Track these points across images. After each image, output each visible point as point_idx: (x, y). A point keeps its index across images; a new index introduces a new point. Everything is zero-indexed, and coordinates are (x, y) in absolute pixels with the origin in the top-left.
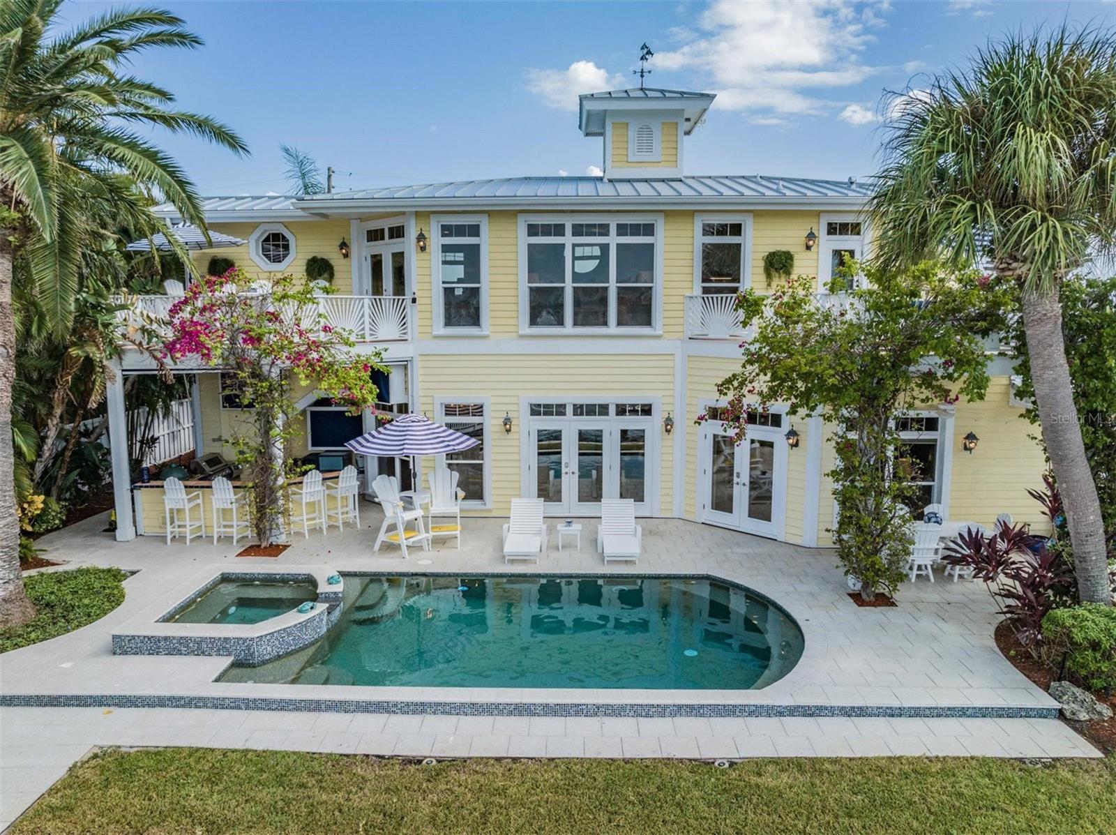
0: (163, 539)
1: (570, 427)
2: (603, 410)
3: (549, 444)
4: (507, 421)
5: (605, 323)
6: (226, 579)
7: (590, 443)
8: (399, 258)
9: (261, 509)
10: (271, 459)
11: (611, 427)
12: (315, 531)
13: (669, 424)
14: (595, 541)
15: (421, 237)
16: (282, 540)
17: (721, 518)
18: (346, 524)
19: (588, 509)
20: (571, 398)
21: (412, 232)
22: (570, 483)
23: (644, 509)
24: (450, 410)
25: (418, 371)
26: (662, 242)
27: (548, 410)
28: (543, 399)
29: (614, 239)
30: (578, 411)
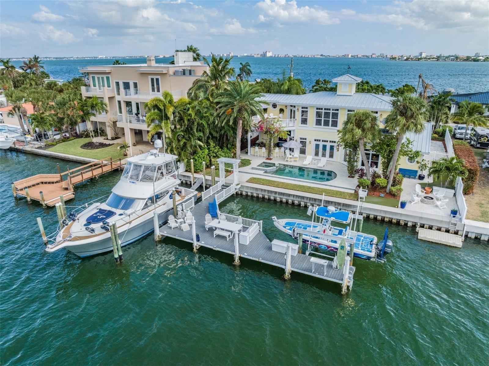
0: (254, 155)
1: (321, 144)
2: (327, 141)
3: (317, 146)
4: (310, 142)
5: (329, 126)
6: (264, 162)
7: (324, 147)
8: (294, 111)
9: (269, 153)
10: (271, 145)
11: (328, 145)
12: (277, 157)
14: (318, 164)
15: (298, 109)
16: (272, 158)
17: (345, 163)
18: (282, 156)
19: (323, 158)
20: (322, 139)
21: (296, 108)
22: (320, 153)
23: (332, 159)
24: (301, 139)
25: (296, 132)
26: (340, 113)
27: (318, 140)
28: (317, 138)
29: (331, 111)
30: (323, 141)
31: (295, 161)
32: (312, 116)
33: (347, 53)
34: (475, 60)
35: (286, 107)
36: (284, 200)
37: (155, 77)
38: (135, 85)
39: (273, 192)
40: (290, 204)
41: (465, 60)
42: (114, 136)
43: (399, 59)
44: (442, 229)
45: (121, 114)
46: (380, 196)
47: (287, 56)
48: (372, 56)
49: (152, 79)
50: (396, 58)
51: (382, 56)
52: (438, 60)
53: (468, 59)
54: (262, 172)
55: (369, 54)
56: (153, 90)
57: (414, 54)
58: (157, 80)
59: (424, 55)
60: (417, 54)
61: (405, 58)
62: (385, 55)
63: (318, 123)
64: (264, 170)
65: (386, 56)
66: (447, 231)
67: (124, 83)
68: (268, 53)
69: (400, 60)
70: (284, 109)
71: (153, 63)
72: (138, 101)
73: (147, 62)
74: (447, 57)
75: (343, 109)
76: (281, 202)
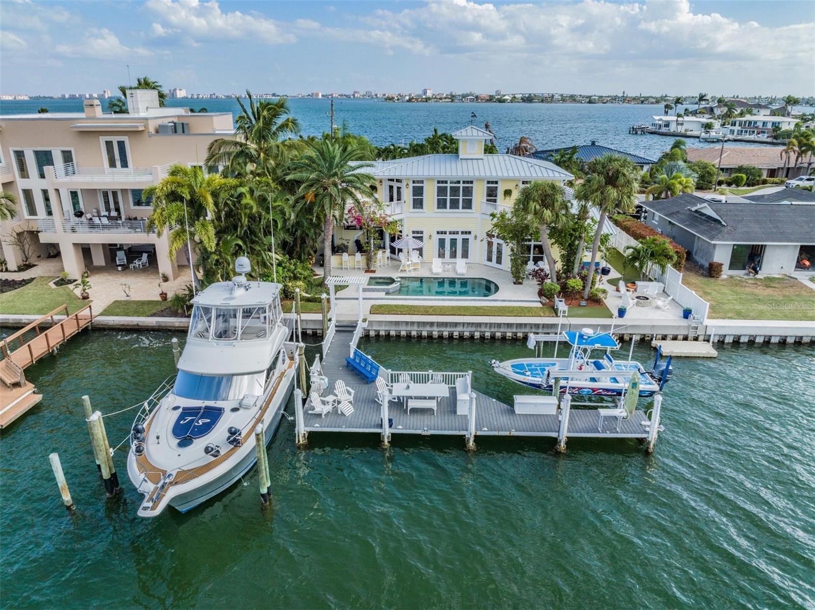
1: (448, 238)
2: (457, 233)
3: (442, 242)
4: (430, 236)
5: (458, 208)
7: (454, 242)
8: (399, 188)
9: (368, 261)
11: (459, 238)
13: (476, 237)
14: (455, 270)
15: (407, 185)
16: (374, 269)
17: (489, 263)
19: (453, 260)
20: (448, 230)
21: (404, 183)
22: (447, 253)
23: (468, 260)
24: (414, 232)
25: (405, 222)
26: (475, 186)
27: (442, 233)
28: (440, 230)
29: (461, 185)
30: (450, 233)
31: (415, 269)
32: (430, 195)
33: (314, 92)
34: (501, 101)
35: (381, 182)
36: (446, 334)
37: (115, 139)
38: (67, 157)
39: (428, 323)
40: (456, 339)
41: (488, 101)
42: (21, 263)
43: (398, 100)
44: (679, 337)
45: (50, 217)
46: (579, 305)
47: (214, 97)
48: (354, 95)
49: (109, 144)
50: (393, 98)
51: (369, 95)
52: (452, 101)
53: (490, 99)
54: (382, 295)
55: (349, 92)
56: (112, 164)
57: (416, 92)
58: (121, 145)
59: (429, 94)
60: (420, 92)
61: (407, 98)
62: (373, 94)
63: (441, 204)
64: (383, 290)
65: (376, 95)
66: (686, 338)
67: (37, 153)
68: (178, 91)
69: (400, 101)
70: (378, 185)
71: (98, 112)
72: (77, 188)
73: (86, 109)
74: (464, 96)
75: (480, 179)
76: (441, 337)
